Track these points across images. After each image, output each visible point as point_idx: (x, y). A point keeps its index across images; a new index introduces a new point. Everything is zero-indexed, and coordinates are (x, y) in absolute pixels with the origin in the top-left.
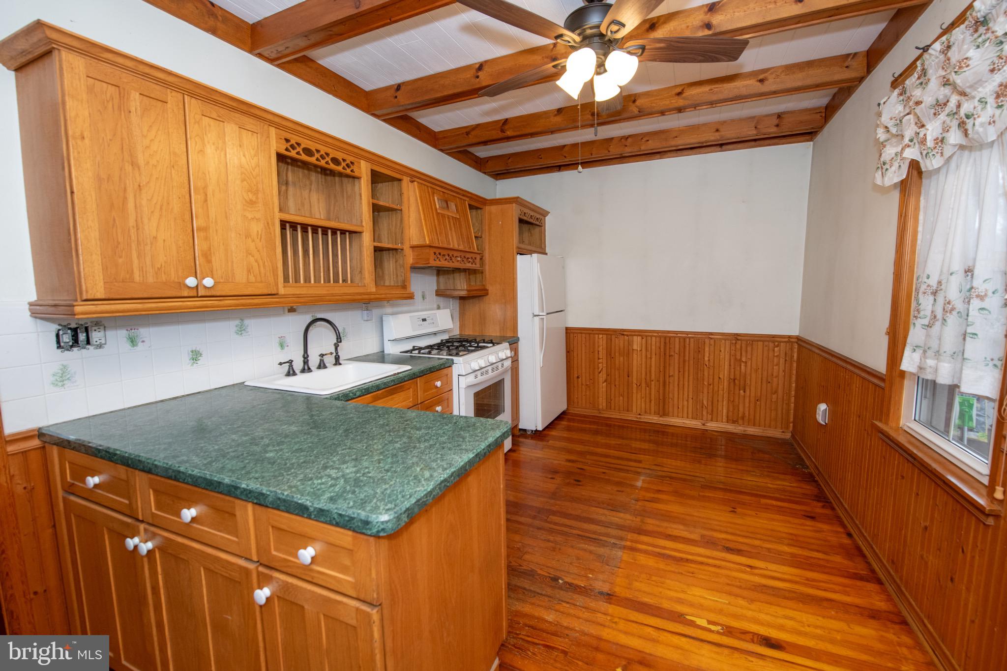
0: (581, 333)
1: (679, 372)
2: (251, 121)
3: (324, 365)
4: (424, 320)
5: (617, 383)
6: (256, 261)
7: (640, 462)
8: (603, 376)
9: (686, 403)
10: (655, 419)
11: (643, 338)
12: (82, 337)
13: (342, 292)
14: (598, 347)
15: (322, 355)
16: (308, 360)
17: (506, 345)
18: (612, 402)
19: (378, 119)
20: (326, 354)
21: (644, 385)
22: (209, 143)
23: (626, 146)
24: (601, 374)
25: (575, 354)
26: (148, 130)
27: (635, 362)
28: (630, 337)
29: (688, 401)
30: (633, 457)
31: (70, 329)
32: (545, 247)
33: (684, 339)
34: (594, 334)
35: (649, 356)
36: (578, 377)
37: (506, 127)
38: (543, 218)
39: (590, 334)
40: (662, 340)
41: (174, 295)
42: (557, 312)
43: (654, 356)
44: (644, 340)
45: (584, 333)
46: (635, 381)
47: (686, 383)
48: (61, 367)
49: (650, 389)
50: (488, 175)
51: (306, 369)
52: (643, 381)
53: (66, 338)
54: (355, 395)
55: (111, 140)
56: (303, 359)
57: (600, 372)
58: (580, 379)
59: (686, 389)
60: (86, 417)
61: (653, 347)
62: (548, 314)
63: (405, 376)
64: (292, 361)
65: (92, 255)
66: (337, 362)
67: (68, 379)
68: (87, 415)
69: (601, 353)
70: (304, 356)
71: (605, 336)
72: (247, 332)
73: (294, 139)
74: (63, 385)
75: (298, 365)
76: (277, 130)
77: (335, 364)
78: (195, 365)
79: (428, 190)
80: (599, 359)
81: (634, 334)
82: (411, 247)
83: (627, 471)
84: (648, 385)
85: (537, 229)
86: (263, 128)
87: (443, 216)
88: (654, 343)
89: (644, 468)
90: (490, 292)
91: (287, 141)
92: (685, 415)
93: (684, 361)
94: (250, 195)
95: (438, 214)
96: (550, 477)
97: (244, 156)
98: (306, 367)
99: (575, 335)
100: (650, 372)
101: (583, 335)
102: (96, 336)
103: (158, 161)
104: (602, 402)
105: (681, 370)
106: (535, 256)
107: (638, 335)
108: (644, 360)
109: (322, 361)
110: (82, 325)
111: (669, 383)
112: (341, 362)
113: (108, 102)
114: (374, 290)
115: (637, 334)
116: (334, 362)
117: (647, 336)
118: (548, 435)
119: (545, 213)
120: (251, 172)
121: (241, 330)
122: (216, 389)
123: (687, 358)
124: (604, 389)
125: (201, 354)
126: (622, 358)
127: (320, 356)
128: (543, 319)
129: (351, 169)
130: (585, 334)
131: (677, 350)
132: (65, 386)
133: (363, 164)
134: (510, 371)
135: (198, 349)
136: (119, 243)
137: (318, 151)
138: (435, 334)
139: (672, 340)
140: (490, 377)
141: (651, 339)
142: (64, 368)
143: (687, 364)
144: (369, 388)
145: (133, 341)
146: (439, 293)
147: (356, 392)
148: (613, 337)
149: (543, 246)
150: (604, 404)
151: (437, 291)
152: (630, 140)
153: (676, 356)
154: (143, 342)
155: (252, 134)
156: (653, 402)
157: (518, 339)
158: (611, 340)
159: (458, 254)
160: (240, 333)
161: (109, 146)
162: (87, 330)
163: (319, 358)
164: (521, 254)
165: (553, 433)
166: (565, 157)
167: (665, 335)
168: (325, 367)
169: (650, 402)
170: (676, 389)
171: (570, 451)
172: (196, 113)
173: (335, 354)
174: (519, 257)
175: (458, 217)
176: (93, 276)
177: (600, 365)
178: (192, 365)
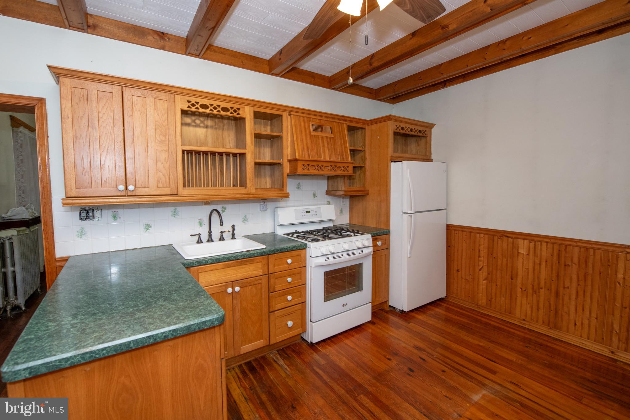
0: (462, 231)
1: (578, 285)
2: (162, 94)
3: (223, 238)
4: (307, 212)
5: (499, 284)
6: (164, 175)
7: (494, 373)
8: (483, 274)
9: (586, 322)
10: (544, 330)
11: (530, 242)
12: (91, 214)
13: (227, 193)
14: (479, 245)
15: (222, 232)
16: (211, 235)
17: (369, 236)
18: (493, 300)
19: (277, 76)
20: (224, 232)
21: (530, 291)
22: (136, 110)
23: (504, 49)
24: (481, 271)
25: (456, 250)
26: (102, 109)
27: (520, 265)
28: (515, 240)
29: (589, 319)
30: (491, 364)
31: (85, 210)
32: (431, 154)
33: (587, 249)
34: (475, 233)
35: (537, 261)
36: (458, 271)
37: (373, 60)
38: (427, 130)
39: (471, 232)
40: (556, 247)
41: (113, 195)
42: (437, 210)
43: (544, 264)
44: (532, 245)
45: (465, 231)
46: (519, 285)
47: (588, 301)
48: (81, 228)
49: (538, 296)
50: (383, 101)
51: (210, 240)
52: (530, 287)
53: (84, 214)
54: (207, 262)
55: (82, 117)
56: (208, 234)
57: (480, 270)
58: (460, 273)
59: (587, 306)
60: (91, 254)
61: (544, 254)
62: (416, 212)
63: (255, 253)
64: (200, 234)
65: (70, 175)
66: (233, 237)
67: (84, 234)
68: (92, 253)
69: (482, 252)
70: (209, 231)
71: (486, 236)
72: (179, 215)
73: (194, 100)
74: (81, 237)
75: (205, 237)
76: (182, 96)
77: (232, 239)
78: (147, 232)
79: (304, 119)
80: (479, 257)
81: (519, 237)
82: (288, 161)
83: (471, 378)
84: (536, 292)
85: (423, 140)
86: (170, 97)
87: (317, 137)
88: (544, 249)
89: (494, 382)
90: (370, 192)
91: (189, 102)
92: (585, 335)
93: (586, 274)
94: (161, 137)
95: (311, 136)
96: (388, 357)
97: (158, 115)
98: (210, 239)
99: (456, 232)
100: (539, 278)
101: (464, 233)
102: (96, 213)
103: (107, 124)
104: (482, 299)
105: (581, 283)
106: (405, 163)
107: (524, 239)
108: (531, 265)
109: (222, 236)
110: (91, 208)
111: (564, 294)
112: (235, 237)
113: (81, 98)
114: (254, 191)
115: (523, 237)
116: (231, 237)
117: (535, 241)
118: (414, 317)
119: (431, 126)
120: (162, 124)
121: (175, 214)
122: (159, 246)
123: (590, 271)
124: (485, 286)
125: (151, 227)
126: (505, 260)
127: (220, 232)
128: (411, 216)
129: (237, 113)
130: (467, 232)
131: (576, 260)
132: (83, 238)
133: (247, 108)
134: (371, 257)
135: (149, 224)
136: (84, 169)
137: (211, 105)
138: (320, 222)
139: (569, 248)
140: (344, 261)
141: (541, 246)
142: (82, 228)
143: (590, 277)
144: (220, 258)
145: (115, 218)
146: (328, 193)
147: (208, 260)
148: (496, 238)
149: (428, 154)
150: (484, 301)
151: (326, 191)
152: (508, 43)
153: (575, 268)
154: (120, 218)
155: (163, 102)
156: (541, 312)
157: (389, 232)
158: (493, 240)
159: (329, 164)
160: (174, 216)
161: (81, 120)
162: (93, 211)
163: (220, 233)
164: (395, 162)
165: (420, 317)
166: (442, 74)
167: (560, 242)
168: (223, 239)
169: (538, 310)
170: (573, 303)
171: (423, 338)
172: (129, 95)
173: (231, 232)
174: (393, 164)
175: (333, 136)
176: (71, 186)
177: (481, 263)
178: (146, 232)
